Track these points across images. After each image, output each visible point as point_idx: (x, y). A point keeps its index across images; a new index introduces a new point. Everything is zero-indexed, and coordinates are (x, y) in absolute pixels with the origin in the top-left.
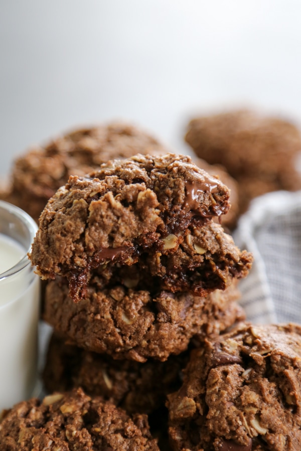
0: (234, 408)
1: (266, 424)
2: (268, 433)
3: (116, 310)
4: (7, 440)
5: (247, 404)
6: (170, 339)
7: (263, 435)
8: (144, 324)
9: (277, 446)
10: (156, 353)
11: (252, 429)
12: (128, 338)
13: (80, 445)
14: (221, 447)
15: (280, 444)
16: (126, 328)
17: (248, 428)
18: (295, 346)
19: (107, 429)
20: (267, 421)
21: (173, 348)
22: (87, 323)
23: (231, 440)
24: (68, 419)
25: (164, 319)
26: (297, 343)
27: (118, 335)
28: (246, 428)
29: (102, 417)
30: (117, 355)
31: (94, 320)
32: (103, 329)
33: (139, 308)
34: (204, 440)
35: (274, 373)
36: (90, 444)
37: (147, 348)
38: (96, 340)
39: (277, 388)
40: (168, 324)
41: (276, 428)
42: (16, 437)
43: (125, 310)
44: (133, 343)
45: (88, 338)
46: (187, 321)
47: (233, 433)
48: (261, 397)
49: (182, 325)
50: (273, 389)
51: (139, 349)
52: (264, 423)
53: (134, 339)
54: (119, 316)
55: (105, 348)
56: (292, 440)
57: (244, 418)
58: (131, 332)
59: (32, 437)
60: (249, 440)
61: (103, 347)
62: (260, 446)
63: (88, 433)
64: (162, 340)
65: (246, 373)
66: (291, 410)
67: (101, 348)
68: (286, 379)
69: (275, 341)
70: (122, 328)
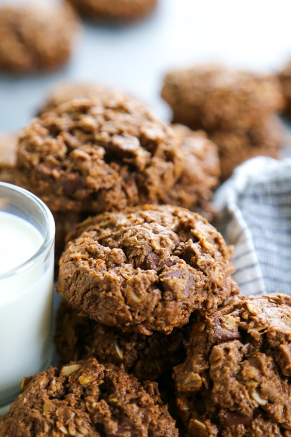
0: (237, 383)
1: (265, 396)
2: (268, 404)
3: (126, 288)
4: (33, 412)
5: (248, 379)
6: (175, 316)
7: (263, 406)
8: (152, 302)
9: (276, 415)
10: (162, 327)
11: (254, 402)
12: (137, 314)
13: (101, 416)
14: (226, 418)
15: (278, 414)
16: (135, 305)
17: (250, 401)
18: (286, 318)
19: (123, 399)
20: (266, 394)
21: (177, 323)
22: (99, 299)
23: (235, 412)
24: (86, 390)
25: (170, 298)
26: (288, 316)
27: (128, 312)
28: (248, 401)
29: (118, 387)
30: (126, 329)
31: (106, 297)
32: (114, 306)
33: (147, 286)
34: (210, 411)
35: (270, 347)
36: (109, 415)
37: (154, 323)
38: (108, 316)
39: (274, 361)
40: (173, 302)
41: (274, 399)
42: (41, 409)
43: (134, 289)
44: (141, 319)
45: (100, 313)
46: (191, 298)
47: (237, 405)
48: (260, 371)
49: (186, 302)
50: (270, 363)
51: (147, 324)
52: (264, 395)
53: (143, 315)
54: (129, 294)
55: (116, 323)
56: (288, 409)
57: (246, 392)
58: (140, 309)
59: (56, 409)
60: (250, 410)
61: (114, 321)
62: (260, 415)
63: (106, 404)
64: (168, 316)
65: (245, 348)
66: (287, 381)
67: (112, 322)
68: (281, 353)
69: (269, 317)
70: (132, 305)
